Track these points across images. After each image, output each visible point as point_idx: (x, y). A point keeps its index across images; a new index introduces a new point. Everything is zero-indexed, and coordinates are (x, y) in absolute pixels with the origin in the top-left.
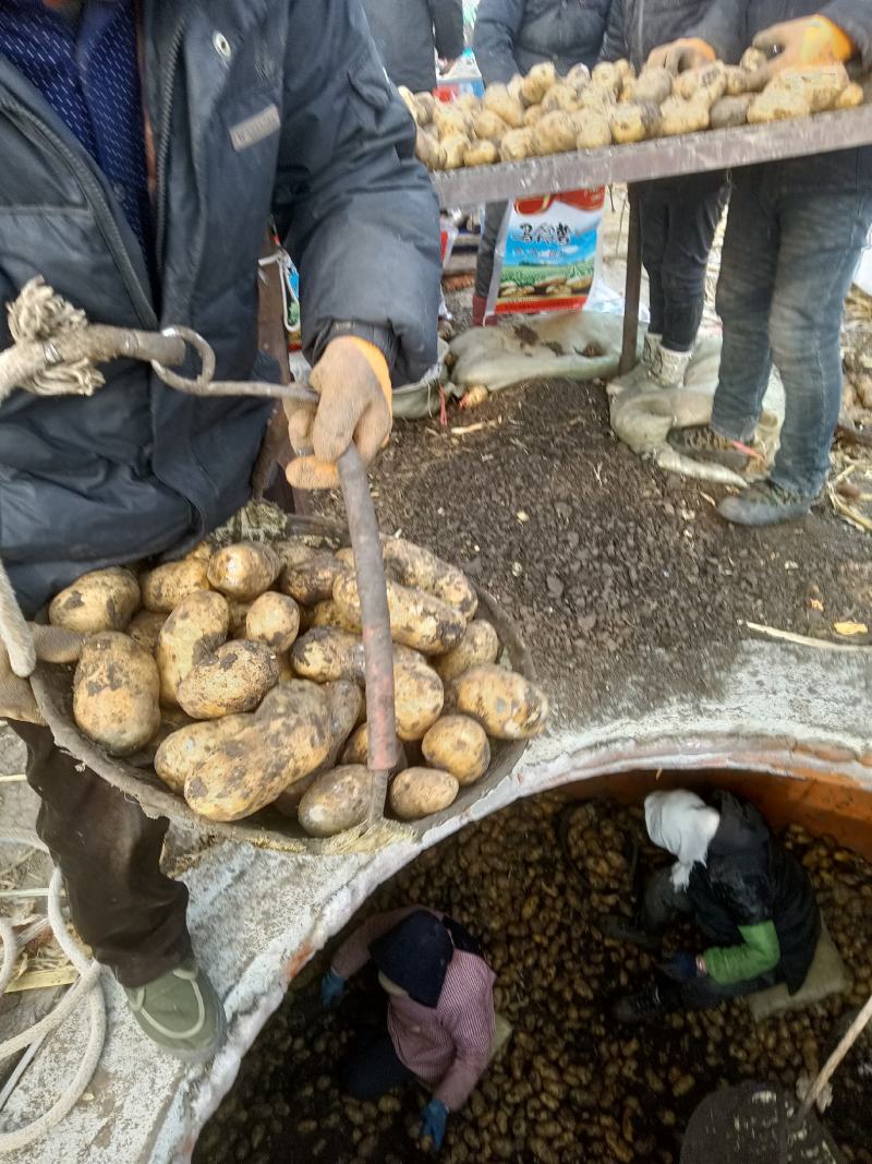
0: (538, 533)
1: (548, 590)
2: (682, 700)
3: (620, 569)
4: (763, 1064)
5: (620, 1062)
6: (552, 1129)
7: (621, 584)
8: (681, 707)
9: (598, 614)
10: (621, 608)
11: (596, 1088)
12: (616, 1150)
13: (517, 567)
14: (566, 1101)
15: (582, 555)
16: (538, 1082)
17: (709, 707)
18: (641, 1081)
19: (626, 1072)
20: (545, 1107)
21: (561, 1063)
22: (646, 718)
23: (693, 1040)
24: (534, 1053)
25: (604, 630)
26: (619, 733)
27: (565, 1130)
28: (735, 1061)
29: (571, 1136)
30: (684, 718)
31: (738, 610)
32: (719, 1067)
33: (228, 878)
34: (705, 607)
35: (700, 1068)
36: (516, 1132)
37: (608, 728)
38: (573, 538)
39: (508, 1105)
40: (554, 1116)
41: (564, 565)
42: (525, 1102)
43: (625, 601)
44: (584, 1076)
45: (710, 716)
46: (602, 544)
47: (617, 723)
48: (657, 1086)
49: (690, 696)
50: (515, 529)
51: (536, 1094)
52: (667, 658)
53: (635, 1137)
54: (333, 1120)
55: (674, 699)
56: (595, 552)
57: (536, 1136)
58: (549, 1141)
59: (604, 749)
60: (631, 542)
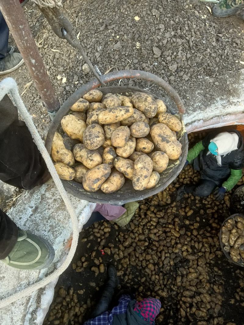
0: (145, 26)
1: (154, 54)
2: (221, 99)
3: (184, 41)
4: (213, 204)
5: (171, 208)
6: (155, 231)
7: (186, 48)
8: (222, 102)
9: (177, 63)
10: (187, 59)
11: (166, 217)
12: (175, 234)
13: (138, 44)
14: (158, 223)
15: (167, 35)
16: (149, 218)
17: (234, 101)
18: (178, 213)
19: (173, 211)
20: (152, 225)
21: (155, 212)
22: (208, 109)
23: (192, 200)
24: (147, 210)
25: (181, 71)
26: (196, 118)
27: (159, 231)
28: (205, 204)
29: (161, 232)
30: (224, 107)
31: (234, 56)
32: (200, 206)
33: (30, 211)
34: (222, 56)
35: (194, 207)
36: (145, 233)
37: (192, 116)
38: (162, 26)
39: (141, 225)
40: (156, 227)
41: (160, 40)
42: (146, 224)
43: (189, 56)
44: (162, 214)
45: (235, 105)
46: (175, 29)
47: (195, 113)
48: (183, 214)
49: (225, 97)
50: (135, 25)
51: (149, 222)
52: (211, 80)
53: (180, 230)
54: (92, 237)
55: (218, 99)
56: (173, 33)
57: (151, 233)
58: (155, 234)
59: (190, 126)
60: (187, 28)
